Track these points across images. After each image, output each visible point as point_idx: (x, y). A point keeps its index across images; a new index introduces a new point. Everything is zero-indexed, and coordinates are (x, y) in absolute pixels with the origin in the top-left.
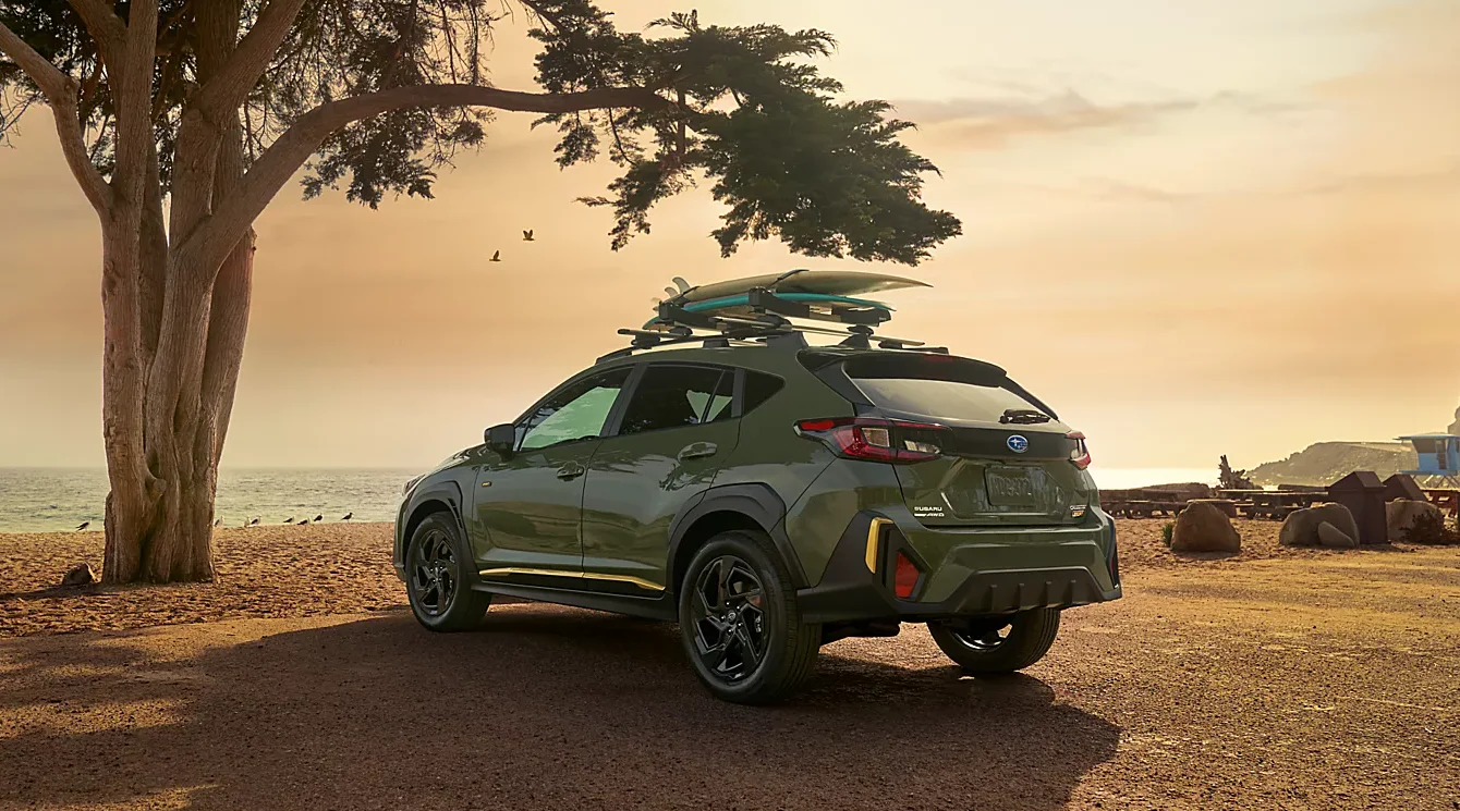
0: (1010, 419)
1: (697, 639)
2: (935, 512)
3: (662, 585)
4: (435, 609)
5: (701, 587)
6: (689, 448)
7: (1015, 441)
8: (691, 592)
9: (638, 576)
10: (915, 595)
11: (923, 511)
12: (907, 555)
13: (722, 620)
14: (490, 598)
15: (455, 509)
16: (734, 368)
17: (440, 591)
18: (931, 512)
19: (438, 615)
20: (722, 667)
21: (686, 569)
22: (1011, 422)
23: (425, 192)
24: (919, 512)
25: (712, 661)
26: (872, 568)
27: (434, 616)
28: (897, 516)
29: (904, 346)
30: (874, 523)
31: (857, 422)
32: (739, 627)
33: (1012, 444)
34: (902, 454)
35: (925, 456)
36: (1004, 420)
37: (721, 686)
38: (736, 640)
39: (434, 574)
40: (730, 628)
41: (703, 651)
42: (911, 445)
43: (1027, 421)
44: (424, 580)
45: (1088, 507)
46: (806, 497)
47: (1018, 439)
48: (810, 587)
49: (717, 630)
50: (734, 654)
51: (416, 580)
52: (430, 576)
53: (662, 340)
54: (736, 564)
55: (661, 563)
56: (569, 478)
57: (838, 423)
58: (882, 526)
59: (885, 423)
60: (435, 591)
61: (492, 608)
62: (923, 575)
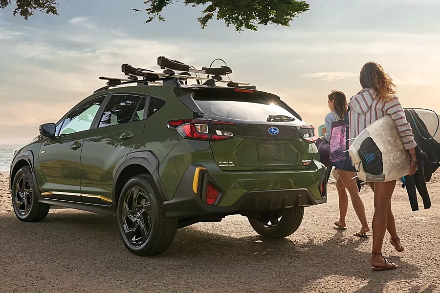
0: (272, 120)
1: (124, 226)
2: (230, 164)
3: (111, 199)
4: (24, 212)
5: (126, 201)
6: (124, 134)
7: (273, 130)
8: (122, 204)
9: (103, 196)
10: (216, 203)
11: (224, 164)
12: (213, 185)
13: (134, 217)
14: (48, 207)
15: (31, 164)
16: (146, 96)
17: (26, 203)
18: (227, 164)
19: (25, 215)
20: (134, 239)
21: (121, 193)
22: (273, 121)
23: (54, 12)
24: (221, 164)
25: (129, 236)
26: (196, 192)
27: (23, 215)
28: (210, 166)
29: (239, 85)
30: (197, 170)
31: (193, 121)
32: (141, 220)
33: (271, 132)
34: (214, 136)
35: (226, 137)
36: (269, 120)
37: (133, 248)
38: (139, 226)
39: (24, 195)
40: (137, 221)
41: (127, 231)
42: (219, 132)
43: (282, 120)
44: (20, 199)
45: (312, 161)
46: (168, 157)
47: (274, 129)
48: (168, 200)
49: (132, 221)
50: (138, 233)
51: (16, 198)
52: (22, 196)
53: (122, 82)
54: (140, 191)
55: (111, 190)
56: (75, 149)
57: (184, 122)
58: (201, 171)
59: (206, 122)
60: (24, 203)
61: (51, 211)
62: (220, 194)
